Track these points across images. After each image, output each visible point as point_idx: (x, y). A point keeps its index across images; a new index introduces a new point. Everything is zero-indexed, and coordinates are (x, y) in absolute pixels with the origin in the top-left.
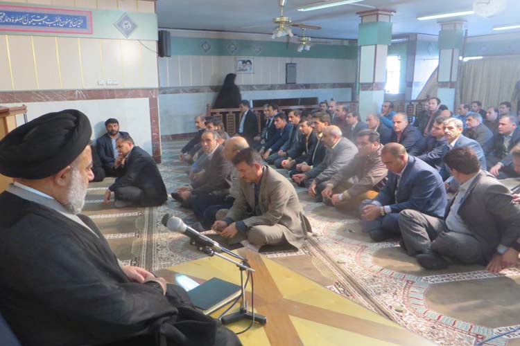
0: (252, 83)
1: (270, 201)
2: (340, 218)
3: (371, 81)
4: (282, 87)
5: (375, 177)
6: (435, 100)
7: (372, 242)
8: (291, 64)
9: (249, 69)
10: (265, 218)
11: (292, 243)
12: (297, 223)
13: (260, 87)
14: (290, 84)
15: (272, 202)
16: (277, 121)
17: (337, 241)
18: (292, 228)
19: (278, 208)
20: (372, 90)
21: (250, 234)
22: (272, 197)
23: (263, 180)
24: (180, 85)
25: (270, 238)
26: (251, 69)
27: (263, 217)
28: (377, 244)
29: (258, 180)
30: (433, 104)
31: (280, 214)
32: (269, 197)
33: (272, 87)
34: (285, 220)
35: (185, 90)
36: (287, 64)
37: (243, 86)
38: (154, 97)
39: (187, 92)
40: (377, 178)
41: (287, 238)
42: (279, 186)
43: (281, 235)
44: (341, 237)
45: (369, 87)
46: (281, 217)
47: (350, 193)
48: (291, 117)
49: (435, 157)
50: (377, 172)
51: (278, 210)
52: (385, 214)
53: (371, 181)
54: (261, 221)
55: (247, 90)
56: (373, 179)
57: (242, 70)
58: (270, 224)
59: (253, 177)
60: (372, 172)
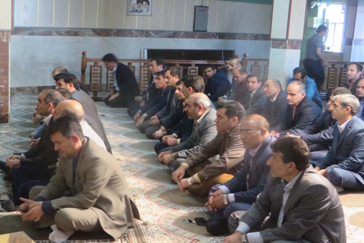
0: (149, 28)
1: (85, 180)
2: (187, 205)
3: (284, 37)
4: (188, 35)
5: (230, 158)
6: (355, 65)
7: (208, 236)
8: (201, 6)
9: (145, 10)
10: (77, 200)
11: (108, 231)
12: (119, 207)
13: (159, 33)
14: (199, 32)
15: (87, 182)
16: (159, 79)
17: (168, 232)
18: (112, 213)
19: (93, 189)
20: (285, 48)
21: (57, 217)
22: (88, 177)
23: (81, 155)
24: (53, 26)
25: (78, 223)
26: (148, 10)
27: (75, 198)
28: (212, 238)
29: (77, 154)
30: (352, 70)
31: (96, 197)
32: (85, 175)
33: (175, 35)
34: (103, 203)
35: (59, 32)
36: (195, 7)
37: (136, 30)
38: (4, 40)
39: (61, 35)
40: (233, 160)
41: (103, 225)
42: (96, 164)
43: (95, 221)
44: (175, 227)
45: (281, 44)
46: (96, 200)
47: (200, 177)
48: (168, 77)
49: (328, 137)
50: (233, 153)
51: (93, 192)
52: (229, 203)
53: (225, 162)
54: (71, 203)
55: (142, 36)
56: (228, 160)
57: (137, 11)
58: (82, 206)
59: (69, 151)
60: (228, 153)
